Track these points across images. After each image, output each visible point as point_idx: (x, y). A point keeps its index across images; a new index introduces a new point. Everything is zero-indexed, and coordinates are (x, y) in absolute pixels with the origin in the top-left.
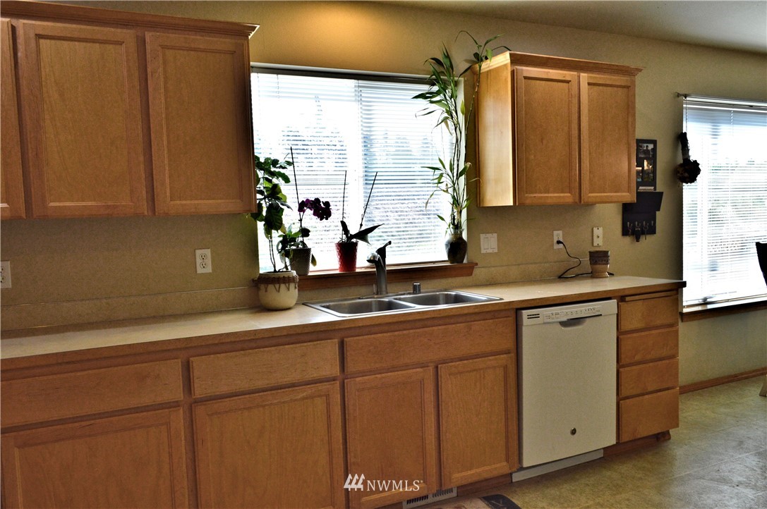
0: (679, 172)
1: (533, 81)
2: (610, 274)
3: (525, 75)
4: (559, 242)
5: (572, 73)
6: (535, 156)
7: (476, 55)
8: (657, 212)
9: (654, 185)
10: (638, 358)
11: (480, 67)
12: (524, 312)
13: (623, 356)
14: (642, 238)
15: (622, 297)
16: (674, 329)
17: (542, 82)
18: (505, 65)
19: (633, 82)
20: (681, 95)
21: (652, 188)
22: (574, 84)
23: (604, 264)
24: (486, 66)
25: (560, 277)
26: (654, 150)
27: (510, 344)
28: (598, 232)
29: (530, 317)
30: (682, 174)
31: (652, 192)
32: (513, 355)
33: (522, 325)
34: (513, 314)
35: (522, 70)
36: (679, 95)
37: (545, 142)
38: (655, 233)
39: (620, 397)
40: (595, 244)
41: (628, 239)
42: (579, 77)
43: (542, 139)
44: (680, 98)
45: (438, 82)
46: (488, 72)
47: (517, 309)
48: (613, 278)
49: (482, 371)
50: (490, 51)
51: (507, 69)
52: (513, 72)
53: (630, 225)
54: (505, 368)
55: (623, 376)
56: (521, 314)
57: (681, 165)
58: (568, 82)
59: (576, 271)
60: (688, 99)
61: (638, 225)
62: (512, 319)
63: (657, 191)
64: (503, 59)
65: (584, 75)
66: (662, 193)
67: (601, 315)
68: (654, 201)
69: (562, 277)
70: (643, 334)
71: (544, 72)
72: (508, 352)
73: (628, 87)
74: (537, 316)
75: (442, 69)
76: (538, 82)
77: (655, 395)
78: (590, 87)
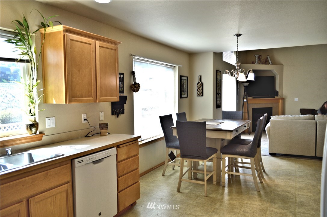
0: (132, 87)
1: (75, 42)
2: (109, 133)
3: (71, 38)
4: (85, 120)
5: (92, 40)
6: (76, 79)
7: (42, 23)
8: (125, 104)
9: (123, 93)
10: (125, 172)
11: (45, 30)
12: (75, 160)
13: (119, 173)
14: (120, 115)
15: (118, 146)
16: (137, 157)
17: (78, 43)
18: (60, 32)
19: (117, 48)
20: (133, 55)
21: (123, 94)
22: (93, 46)
23: (106, 129)
24: (49, 30)
25: (86, 136)
26: (123, 77)
27: (69, 178)
28: (102, 114)
29: (79, 162)
30: (134, 88)
31: (123, 96)
32: (70, 183)
33: (75, 167)
34: (70, 162)
35: (69, 35)
36: (131, 55)
37: (80, 72)
38: (124, 113)
39: (118, 191)
40: (101, 120)
41: (114, 116)
42: (95, 42)
43: (79, 71)
44: (132, 56)
45: (20, 34)
46: (50, 34)
47: (72, 159)
48: (110, 135)
49: (54, 196)
50: (51, 22)
51: (61, 33)
52: (64, 36)
53: (115, 110)
54: (67, 191)
55: (119, 182)
56: (74, 161)
57: (133, 85)
58: (90, 44)
59: (93, 133)
60: (135, 57)
61: (118, 110)
62: (69, 165)
63: (125, 95)
64: (59, 28)
65: (98, 42)
66: (127, 96)
67: (110, 156)
68: (123, 99)
69: (87, 136)
70: (126, 161)
71: (80, 38)
72: (68, 182)
73: (115, 50)
74: (82, 161)
75: (22, 28)
76: (77, 42)
77: (131, 187)
78: (100, 48)
